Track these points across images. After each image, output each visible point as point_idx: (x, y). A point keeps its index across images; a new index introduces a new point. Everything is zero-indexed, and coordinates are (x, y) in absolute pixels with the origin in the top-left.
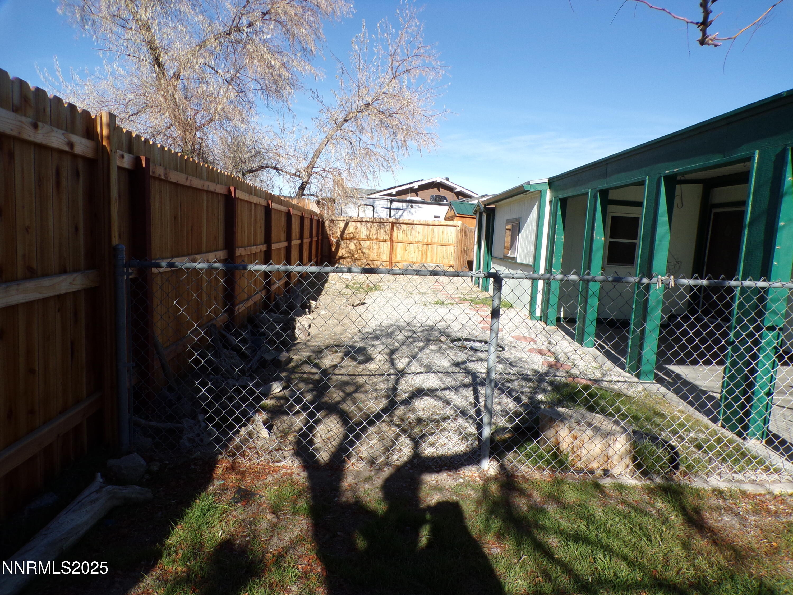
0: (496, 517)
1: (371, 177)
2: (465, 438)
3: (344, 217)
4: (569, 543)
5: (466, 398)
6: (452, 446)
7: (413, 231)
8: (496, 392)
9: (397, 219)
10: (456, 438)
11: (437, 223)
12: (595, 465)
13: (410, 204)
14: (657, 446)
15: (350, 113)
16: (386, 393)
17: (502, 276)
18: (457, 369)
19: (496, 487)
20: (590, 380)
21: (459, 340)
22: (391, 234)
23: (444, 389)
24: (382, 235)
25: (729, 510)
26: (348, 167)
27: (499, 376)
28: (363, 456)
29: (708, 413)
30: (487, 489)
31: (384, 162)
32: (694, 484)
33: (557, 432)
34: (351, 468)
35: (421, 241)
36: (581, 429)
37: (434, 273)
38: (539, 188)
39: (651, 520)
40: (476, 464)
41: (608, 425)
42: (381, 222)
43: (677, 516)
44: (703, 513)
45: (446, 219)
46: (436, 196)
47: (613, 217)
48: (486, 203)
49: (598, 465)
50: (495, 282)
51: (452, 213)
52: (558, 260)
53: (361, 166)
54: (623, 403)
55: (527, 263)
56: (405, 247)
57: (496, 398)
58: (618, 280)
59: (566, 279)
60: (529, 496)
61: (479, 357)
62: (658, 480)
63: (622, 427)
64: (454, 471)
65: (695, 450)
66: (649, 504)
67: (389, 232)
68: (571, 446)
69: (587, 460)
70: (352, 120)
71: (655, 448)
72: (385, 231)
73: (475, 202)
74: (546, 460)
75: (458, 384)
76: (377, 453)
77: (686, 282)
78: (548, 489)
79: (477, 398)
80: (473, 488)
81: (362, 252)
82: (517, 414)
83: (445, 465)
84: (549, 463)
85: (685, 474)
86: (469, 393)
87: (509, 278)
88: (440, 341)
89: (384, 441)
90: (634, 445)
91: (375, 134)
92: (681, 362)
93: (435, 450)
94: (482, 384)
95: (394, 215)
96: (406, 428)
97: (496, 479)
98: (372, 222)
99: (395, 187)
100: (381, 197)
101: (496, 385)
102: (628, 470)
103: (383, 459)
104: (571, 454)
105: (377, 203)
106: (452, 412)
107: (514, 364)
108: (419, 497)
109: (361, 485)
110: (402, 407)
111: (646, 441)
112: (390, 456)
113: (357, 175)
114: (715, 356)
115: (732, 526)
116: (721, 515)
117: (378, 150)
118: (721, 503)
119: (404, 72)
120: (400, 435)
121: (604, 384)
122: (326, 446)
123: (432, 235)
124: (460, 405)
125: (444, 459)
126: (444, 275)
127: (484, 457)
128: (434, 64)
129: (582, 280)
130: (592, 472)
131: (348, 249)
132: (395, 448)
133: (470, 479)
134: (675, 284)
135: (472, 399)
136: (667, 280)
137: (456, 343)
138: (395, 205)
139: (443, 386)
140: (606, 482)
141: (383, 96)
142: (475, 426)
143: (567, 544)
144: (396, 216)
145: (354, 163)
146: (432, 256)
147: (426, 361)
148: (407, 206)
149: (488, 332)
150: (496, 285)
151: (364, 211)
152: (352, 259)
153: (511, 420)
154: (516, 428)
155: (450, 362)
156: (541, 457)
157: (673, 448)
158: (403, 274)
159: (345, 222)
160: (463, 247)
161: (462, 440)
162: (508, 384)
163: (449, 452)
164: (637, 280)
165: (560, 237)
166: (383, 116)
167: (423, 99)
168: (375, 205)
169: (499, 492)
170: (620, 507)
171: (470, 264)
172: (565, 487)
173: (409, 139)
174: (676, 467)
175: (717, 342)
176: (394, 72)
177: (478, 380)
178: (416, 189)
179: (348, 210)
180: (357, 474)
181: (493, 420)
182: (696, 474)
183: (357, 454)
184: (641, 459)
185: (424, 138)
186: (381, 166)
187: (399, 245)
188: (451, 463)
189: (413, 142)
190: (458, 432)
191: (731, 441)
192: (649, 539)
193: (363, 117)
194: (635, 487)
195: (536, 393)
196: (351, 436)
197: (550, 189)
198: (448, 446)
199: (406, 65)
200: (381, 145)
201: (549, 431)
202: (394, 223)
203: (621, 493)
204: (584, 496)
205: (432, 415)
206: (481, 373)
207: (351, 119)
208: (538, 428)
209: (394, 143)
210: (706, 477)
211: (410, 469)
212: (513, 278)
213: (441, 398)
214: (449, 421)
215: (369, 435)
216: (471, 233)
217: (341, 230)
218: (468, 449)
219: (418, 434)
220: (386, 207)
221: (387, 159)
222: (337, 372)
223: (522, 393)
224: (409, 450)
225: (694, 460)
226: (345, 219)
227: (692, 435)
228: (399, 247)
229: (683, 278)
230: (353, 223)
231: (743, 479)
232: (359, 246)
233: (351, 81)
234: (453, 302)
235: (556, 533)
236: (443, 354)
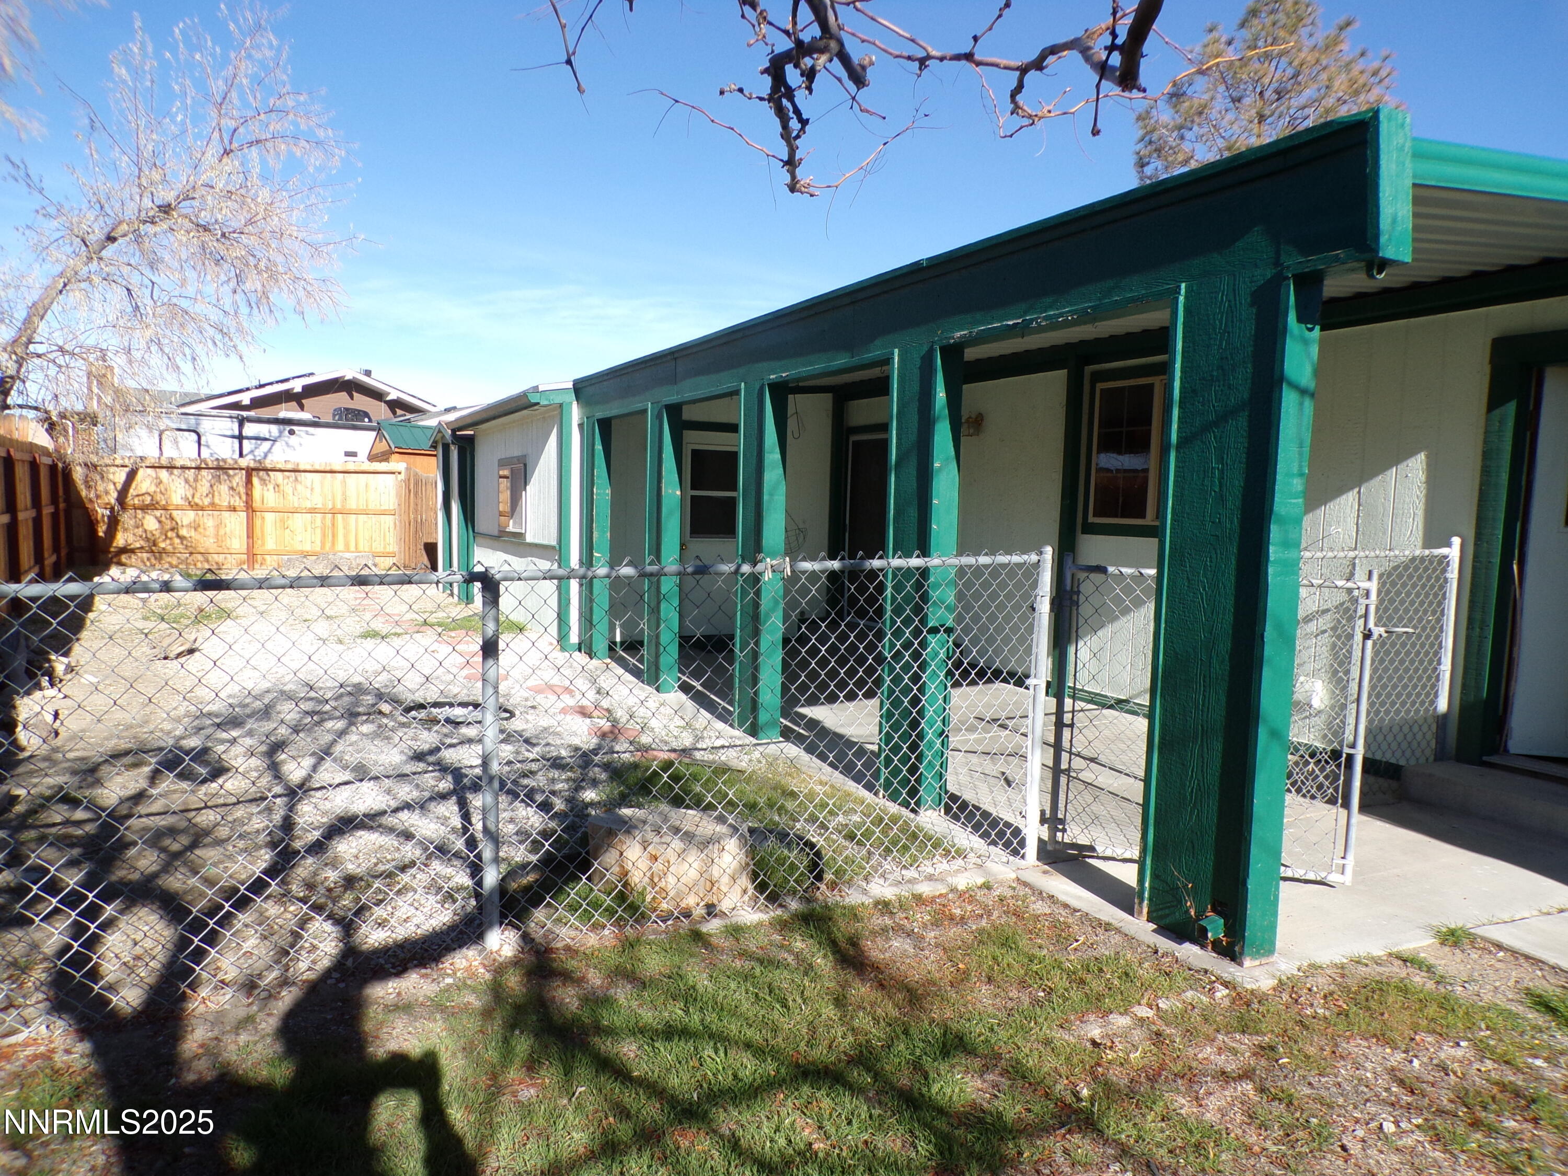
0: (522, 1033)
1: (187, 367)
2: (450, 897)
3: (123, 459)
4: (657, 1045)
5: (444, 820)
6: (423, 918)
7: (299, 487)
8: (503, 799)
9: (260, 462)
10: (432, 901)
11: (351, 467)
12: (691, 901)
13: (288, 428)
14: (789, 846)
15: (120, 223)
16: (269, 838)
17: (497, 577)
18: (421, 766)
19: (518, 978)
20: (674, 751)
21: (422, 706)
22: (247, 494)
23: (396, 810)
24: (224, 495)
25: (899, 929)
26: (126, 344)
27: (507, 768)
28: (228, 978)
29: (858, 779)
30: (500, 985)
31: (218, 337)
32: (847, 900)
33: (621, 854)
34: (202, 1008)
35: (320, 506)
36: (663, 840)
37: (360, 581)
38: (558, 400)
39: (786, 972)
40: (476, 943)
41: (707, 826)
42: (221, 469)
43: (825, 956)
44: (863, 942)
45: (372, 458)
46: (347, 409)
47: (695, 453)
48: (456, 426)
49: (697, 900)
50: (485, 589)
51: (383, 446)
52: (602, 536)
53: (159, 344)
54: (730, 783)
55: (545, 542)
56: (283, 521)
57: (505, 810)
58: (702, 570)
59: (614, 574)
60: (580, 981)
61: (464, 735)
62: (794, 905)
63: (731, 825)
64: (433, 965)
65: (847, 843)
66: (782, 947)
67: (242, 490)
68: (648, 874)
69: (678, 894)
70: (127, 238)
71: (786, 852)
72: (232, 488)
73: (433, 422)
74: (606, 910)
75: (427, 794)
76: (260, 965)
77: (807, 566)
78: (614, 960)
79: (466, 817)
80: (474, 990)
81: (178, 536)
82: (545, 834)
83: (413, 958)
84: (610, 912)
85: (833, 886)
86: (450, 809)
87: (512, 580)
88: (380, 713)
89: (276, 937)
90: (752, 852)
91: (191, 275)
92: (813, 701)
93: (389, 933)
94: (476, 787)
95: (252, 452)
96: (322, 900)
97: (515, 962)
98: (198, 468)
99: (248, 389)
100: (214, 412)
101: (502, 784)
102: (746, 898)
103: (275, 974)
104: (649, 889)
105: (206, 425)
106: (418, 852)
107: (534, 741)
108: (364, 1032)
109: (228, 1039)
110: (310, 860)
111: (771, 842)
112: (291, 964)
113: (152, 363)
114: (860, 684)
115: (904, 954)
116: (888, 939)
117: (199, 308)
118: (888, 921)
119: (251, 144)
120: (312, 918)
121: (698, 755)
122: (133, 975)
123: (344, 493)
124: (434, 836)
125: (409, 947)
126: (382, 583)
127: (490, 926)
128: (321, 133)
129: (643, 575)
130: (687, 914)
131: (140, 531)
132: (302, 947)
133: (465, 975)
134: (793, 571)
135: (457, 822)
136: (779, 564)
137: (413, 713)
138: (250, 429)
139: (394, 804)
140: (713, 926)
141: (203, 191)
142: (468, 871)
143: (653, 1047)
144: (256, 453)
145: (139, 340)
146: (346, 536)
147: (352, 758)
148: (281, 432)
149: (479, 684)
150: (488, 595)
151: (176, 442)
152: (152, 552)
153: (536, 846)
154: (547, 860)
155: (405, 754)
156: (596, 905)
157: (812, 846)
158: (291, 587)
159: (127, 470)
160: (412, 516)
161: (443, 902)
162: (525, 781)
163: (419, 931)
164: (733, 569)
165: (603, 492)
166: (207, 237)
167: (302, 207)
168: (201, 430)
169: (525, 985)
170: (738, 963)
171: (431, 549)
172: (643, 951)
173: (276, 290)
174: (819, 878)
175: (861, 660)
176: (226, 141)
177: (465, 780)
178: (297, 393)
179: (134, 442)
180: (219, 1018)
181: (501, 854)
182: (849, 883)
183: (214, 976)
184: (765, 875)
185: (309, 288)
186: (210, 343)
187: (270, 517)
188: (426, 950)
189: (285, 295)
190: (434, 887)
191: (895, 819)
192: (785, 1006)
193: (155, 235)
194: (760, 924)
195: (578, 788)
196: (196, 940)
197: (577, 400)
198: (416, 921)
199: (254, 130)
200: (208, 300)
201: (608, 854)
202: (253, 469)
203: (738, 940)
204: (676, 959)
205: (376, 865)
206: (471, 767)
207: (124, 235)
208: (587, 853)
209: (239, 297)
210: (864, 884)
211: (338, 981)
212: (520, 579)
213: (391, 830)
214: (413, 871)
215: (238, 931)
216: (429, 487)
217: (119, 487)
218: (456, 918)
219: (350, 910)
220: (229, 433)
221: (225, 330)
222: (142, 809)
223: (553, 793)
224: (333, 944)
225: (846, 860)
226: (127, 462)
227: (841, 818)
228: (268, 523)
229: (804, 559)
230: (149, 470)
231: (917, 876)
232: (168, 522)
233: (117, 149)
234: (399, 630)
235: (634, 1034)
236: (388, 738)
